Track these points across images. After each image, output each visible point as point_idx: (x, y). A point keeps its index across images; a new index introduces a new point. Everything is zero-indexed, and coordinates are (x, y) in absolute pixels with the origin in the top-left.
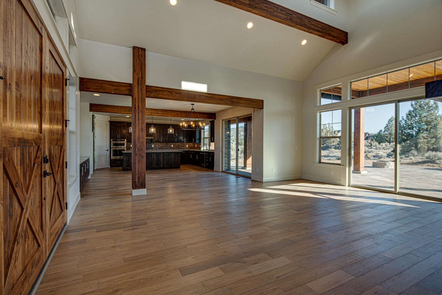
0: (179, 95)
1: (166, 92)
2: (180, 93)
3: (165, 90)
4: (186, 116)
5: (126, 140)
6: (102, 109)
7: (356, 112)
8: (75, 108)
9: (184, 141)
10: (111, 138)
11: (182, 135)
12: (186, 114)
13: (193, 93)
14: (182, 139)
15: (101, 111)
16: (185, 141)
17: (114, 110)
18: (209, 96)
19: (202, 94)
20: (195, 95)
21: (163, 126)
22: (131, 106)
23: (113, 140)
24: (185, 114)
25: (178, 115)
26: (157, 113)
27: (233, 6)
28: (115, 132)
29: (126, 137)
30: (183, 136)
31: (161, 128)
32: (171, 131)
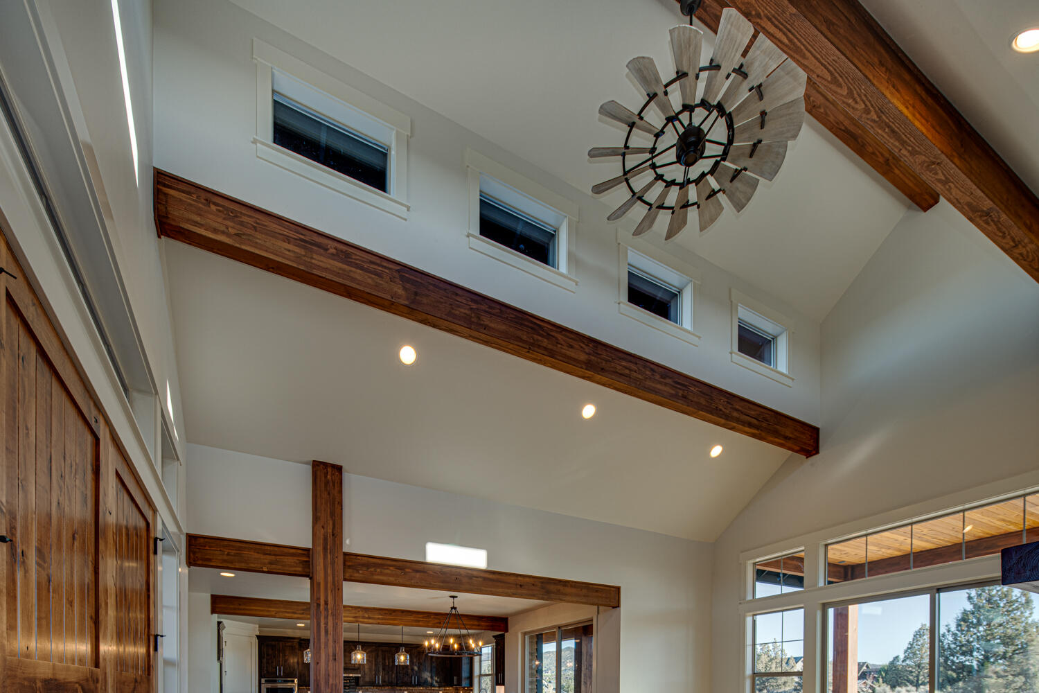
0: (422, 574)
1: (391, 568)
2: (423, 572)
3: (389, 563)
4: (438, 625)
5: (296, 680)
6: (241, 607)
7: (837, 615)
8: (176, 605)
9: (432, 683)
10: (261, 676)
11: (429, 669)
12: (439, 619)
13: (454, 570)
14: (429, 679)
15: (238, 612)
16: (436, 682)
17: (268, 611)
18: (491, 576)
19: (475, 573)
20: (461, 575)
21: (384, 648)
22: (309, 601)
23: (266, 681)
24: (436, 619)
25: (419, 621)
26: (369, 618)
27: (549, 365)
28: (270, 661)
29: (296, 674)
30: (431, 672)
31: (380, 653)
32: (402, 658)
